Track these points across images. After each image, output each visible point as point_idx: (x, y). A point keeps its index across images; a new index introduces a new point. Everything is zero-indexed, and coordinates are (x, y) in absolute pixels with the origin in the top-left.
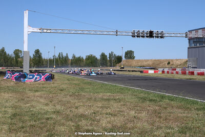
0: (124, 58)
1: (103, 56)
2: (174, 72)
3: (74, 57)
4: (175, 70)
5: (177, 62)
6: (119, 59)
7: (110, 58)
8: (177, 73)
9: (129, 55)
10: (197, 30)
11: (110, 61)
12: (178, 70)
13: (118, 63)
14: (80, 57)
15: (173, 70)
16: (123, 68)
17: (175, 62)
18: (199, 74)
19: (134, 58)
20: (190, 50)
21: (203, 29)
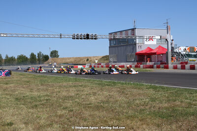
0: (50, 58)
1: (32, 55)
2: (100, 66)
3: (7, 57)
4: (100, 64)
5: (95, 59)
6: (46, 58)
7: (38, 57)
8: (102, 67)
9: (54, 54)
11: (39, 60)
12: (102, 64)
13: (46, 61)
14: (12, 57)
16: (51, 65)
17: (92, 58)
19: (58, 56)
20: (111, 48)
21: (121, 32)
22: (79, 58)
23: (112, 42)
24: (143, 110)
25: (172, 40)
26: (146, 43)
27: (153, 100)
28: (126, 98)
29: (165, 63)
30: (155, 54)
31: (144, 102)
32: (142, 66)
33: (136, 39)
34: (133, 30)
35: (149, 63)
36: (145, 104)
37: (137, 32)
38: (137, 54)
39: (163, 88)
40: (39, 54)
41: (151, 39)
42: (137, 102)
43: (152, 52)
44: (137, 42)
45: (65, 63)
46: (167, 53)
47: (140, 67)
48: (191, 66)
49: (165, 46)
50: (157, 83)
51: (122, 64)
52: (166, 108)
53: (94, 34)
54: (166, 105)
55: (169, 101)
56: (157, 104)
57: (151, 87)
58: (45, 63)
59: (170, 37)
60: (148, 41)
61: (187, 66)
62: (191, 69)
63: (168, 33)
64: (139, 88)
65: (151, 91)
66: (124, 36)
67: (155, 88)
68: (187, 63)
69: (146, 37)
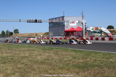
0: (14, 34)
1: (3, 32)
2: (44, 38)
4: (44, 37)
5: (40, 34)
6: (11, 34)
7: (6, 33)
8: (45, 39)
9: (16, 31)
10: (53, 19)
11: (7, 35)
12: (45, 37)
15: (43, 37)
16: (14, 38)
18: (55, 39)
19: (19, 33)
20: (50, 28)
21: (56, 18)
22: (31, 34)
23: (51, 24)
24: (69, 64)
25: (86, 23)
26: (70, 25)
27: (74, 58)
28: (59, 57)
29: (82, 37)
30: (75, 31)
31: (69, 59)
32: (68, 38)
33: (64, 23)
34: (63, 17)
35: (72, 37)
36: (70, 61)
37: (65, 19)
38: (65, 31)
39: (80, 51)
40: (7, 32)
41: (73, 22)
42: (65, 59)
43: (74, 30)
44: (65, 24)
45: (23, 37)
46: (82, 31)
47: (67, 39)
48: (96, 38)
49: (81, 27)
50: (77, 48)
51: (57, 37)
52: (82, 63)
53: (40, 20)
54: (82, 61)
55: (83, 58)
56: (77, 61)
57: (73, 51)
58: (11, 36)
59: (84, 22)
60: (72, 24)
61: (94, 38)
62: (96, 40)
63: (83, 19)
64: (66, 51)
65: (73, 53)
66: (57, 21)
67: (75, 51)
68: (94, 36)
69: (70, 22)
